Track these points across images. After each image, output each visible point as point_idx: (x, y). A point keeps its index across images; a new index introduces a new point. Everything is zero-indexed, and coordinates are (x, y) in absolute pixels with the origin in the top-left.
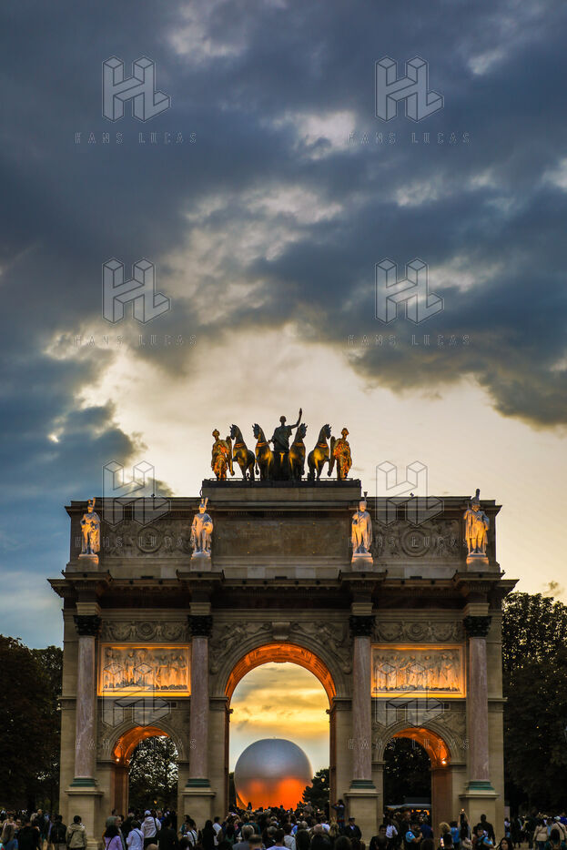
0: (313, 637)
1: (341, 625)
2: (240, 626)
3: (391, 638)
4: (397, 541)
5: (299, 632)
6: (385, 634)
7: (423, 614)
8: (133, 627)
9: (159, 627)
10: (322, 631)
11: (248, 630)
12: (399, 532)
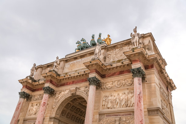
0: (83, 92)
2: (63, 91)
3: (109, 88)
4: (115, 55)
5: (80, 91)
6: (107, 87)
7: (121, 77)
8: (38, 96)
10: (86, 89)
11: (65, 93)
12: (116, 52)
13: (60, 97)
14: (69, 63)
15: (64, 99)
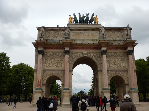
0: (92, 56)
1: (98, 53)
2: (76, 53)
5: (89, 54)
6: (108, 55)
7: (117, 51)
8: (51, 54)
9: (57, 54)
10: (94, 54)
11: (78, 54)
13: (74, 57)
14: (73, 32)
15: (78, 58)
